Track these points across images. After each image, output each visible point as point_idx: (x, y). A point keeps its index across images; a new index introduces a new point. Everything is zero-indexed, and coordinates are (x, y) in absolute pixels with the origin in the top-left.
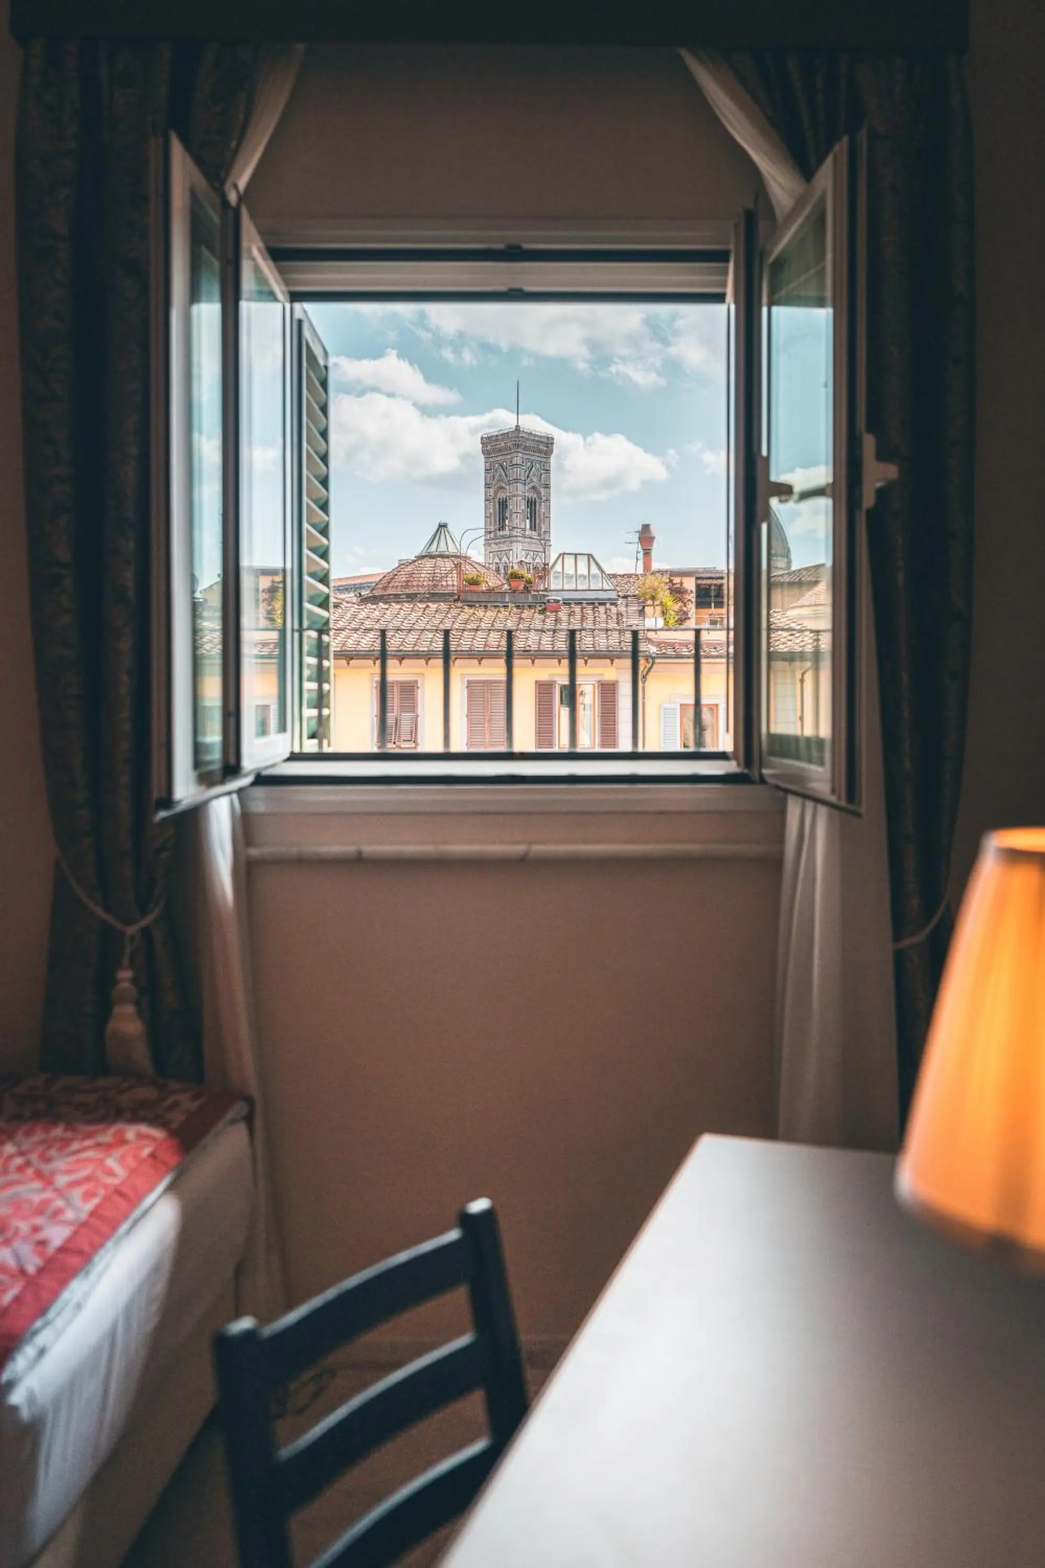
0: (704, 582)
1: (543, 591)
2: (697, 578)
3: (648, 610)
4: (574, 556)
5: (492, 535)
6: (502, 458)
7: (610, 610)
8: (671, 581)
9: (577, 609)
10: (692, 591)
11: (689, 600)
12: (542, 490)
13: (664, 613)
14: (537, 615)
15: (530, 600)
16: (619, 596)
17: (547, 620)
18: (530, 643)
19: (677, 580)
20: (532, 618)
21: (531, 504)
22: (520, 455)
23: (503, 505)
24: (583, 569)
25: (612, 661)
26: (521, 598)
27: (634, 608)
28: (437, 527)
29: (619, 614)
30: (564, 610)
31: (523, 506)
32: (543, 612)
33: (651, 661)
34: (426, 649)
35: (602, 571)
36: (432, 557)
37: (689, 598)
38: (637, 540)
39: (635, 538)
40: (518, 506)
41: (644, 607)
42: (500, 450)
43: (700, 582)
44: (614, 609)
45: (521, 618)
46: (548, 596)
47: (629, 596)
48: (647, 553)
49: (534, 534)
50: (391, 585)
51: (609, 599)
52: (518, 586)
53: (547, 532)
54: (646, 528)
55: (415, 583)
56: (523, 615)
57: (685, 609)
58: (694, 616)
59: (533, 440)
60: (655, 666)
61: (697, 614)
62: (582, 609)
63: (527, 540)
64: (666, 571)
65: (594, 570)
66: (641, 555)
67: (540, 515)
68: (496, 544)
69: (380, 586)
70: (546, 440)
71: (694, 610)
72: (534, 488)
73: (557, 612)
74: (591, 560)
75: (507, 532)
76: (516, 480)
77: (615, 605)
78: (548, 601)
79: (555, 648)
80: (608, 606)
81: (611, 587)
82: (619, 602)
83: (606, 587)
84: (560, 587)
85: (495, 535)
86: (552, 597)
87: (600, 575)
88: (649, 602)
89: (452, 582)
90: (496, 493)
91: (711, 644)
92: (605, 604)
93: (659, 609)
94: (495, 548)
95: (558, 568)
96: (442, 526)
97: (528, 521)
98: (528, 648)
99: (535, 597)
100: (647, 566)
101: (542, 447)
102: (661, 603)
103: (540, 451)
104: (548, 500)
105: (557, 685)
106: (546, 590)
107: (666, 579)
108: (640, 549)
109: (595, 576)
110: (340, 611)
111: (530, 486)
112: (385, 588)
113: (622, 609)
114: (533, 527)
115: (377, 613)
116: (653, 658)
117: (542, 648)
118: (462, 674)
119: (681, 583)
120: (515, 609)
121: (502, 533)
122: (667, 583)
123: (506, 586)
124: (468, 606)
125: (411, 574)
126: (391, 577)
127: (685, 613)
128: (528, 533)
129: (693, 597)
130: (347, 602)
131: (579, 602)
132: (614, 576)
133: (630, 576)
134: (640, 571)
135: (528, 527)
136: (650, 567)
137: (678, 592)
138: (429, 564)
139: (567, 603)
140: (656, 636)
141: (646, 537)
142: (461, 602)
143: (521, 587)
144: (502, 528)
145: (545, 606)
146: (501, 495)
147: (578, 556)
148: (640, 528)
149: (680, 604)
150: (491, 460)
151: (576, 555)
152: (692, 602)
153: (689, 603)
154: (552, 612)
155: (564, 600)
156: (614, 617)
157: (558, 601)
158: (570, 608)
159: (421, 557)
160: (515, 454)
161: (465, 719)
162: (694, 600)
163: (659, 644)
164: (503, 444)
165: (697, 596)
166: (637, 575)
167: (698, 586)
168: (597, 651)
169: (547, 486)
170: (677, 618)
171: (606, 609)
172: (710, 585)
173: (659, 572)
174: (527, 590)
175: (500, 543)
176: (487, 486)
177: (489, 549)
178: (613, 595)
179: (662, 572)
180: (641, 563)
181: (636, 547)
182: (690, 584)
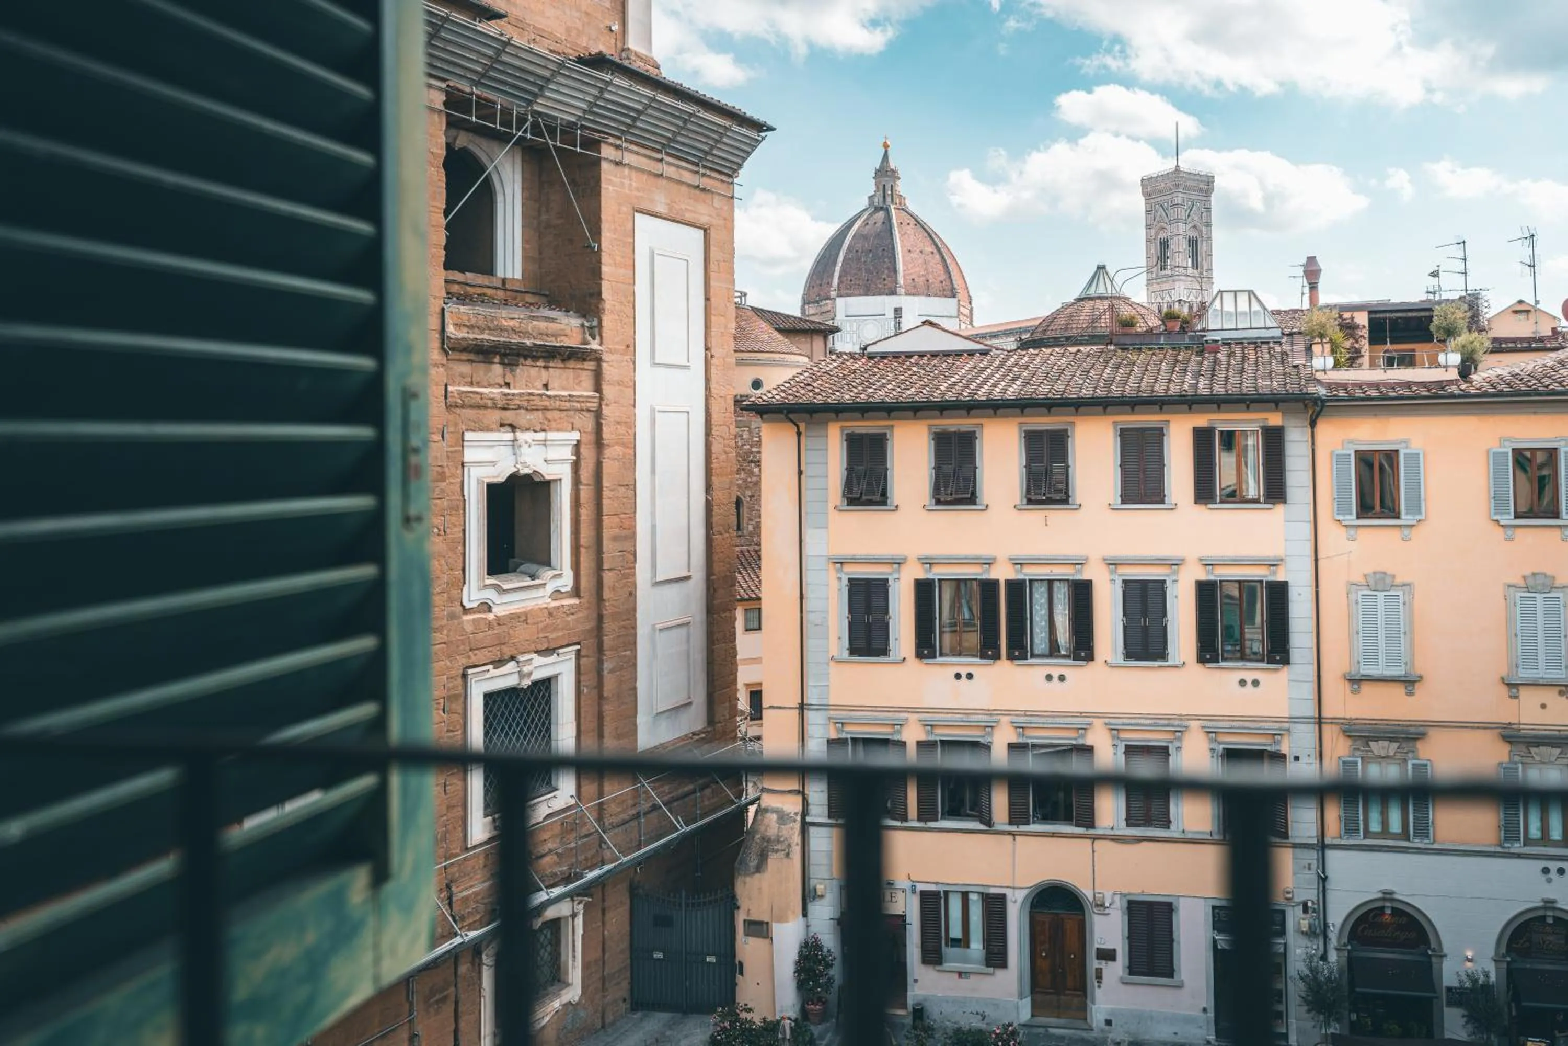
0: (1378, 316)
1: (1201, 331)
2: (1370, 312)
3: (1317, 349)
4: (1233, 294)
5: (1154, 275)
6: (1162, 198)
7: (1273, 348)
8: (1341, 316)
9: (1238, 349)
10: (1364, 327)
11: (1361, 336)
12: (1204, 229)
13: (1333, 352)
14: (1193, 357)
15: (1187, 341)
16: (1283, 334)
17: (1205, 363)
18: (1186, 387)
19: (1347, 315)
20: (1189, 360)
21: (1193, 243)
22: (1180, 194)
23: (1164, 244)
24: (1243, 305)
25: (1277, 405)
26: (1178, 340)
27: (1300, 347)
28: (1095, 268)
29: (1284, 353)
30: (1224, 350)
31: (1184, 245)
32: (1200, 353)
33: (1319, 403)
34: (1075, 396)
35: (1265, 309)
36: (1091, 299)
37: (1360, 333)
38: (1302, 274)
39: (1300, 271)
40: (1179, 246)
41: (1311, 345)
42: (1160, 192)
43: (1373, 316)
44: (1278, 349)
45: (1177, 361)
46: (1205, 336)
47: (1295, 333)
48: (1313, 287)
49: (1196, 273)
50: (1050, 328)
51: (1273, 338)
52: (1174, 327)
53: (1210, 270)
54: (1311, 260)
55: (1074, 326)
56: (1180, 358)
57: (1357, 346)
58: (1367, 354)
59: (1194, 180)
60: (1325, 409)
61: (1370, 352)
62: (1243, 349)
63: (1190, 279)
64: (1335, 306)
65: (1256, 307)
66: (1307, 290)
67: (1201, 253)
68: (1158, 283)
69: (1040, 330)
70: (1206, 179)
71: (1367, 346)
72: (1195, 227)
73: (1216, 352)
74: (1252, 297)
75: (1168, 272)
76: (1177, 220)
77: (1280, 344)
78: (1207, 341)
79: (1214, 392)
80: (1271, 345)
81: (1275, 325)
82: (1284, 340)
83: (1269, 324)
84: (1219, 327)
85: (1157, 275)
86: (1210, 337)
87: (1262, 311)
88: (1317, 340)
89: (1105, 324)
90: (1157, 234)
91: (1387, 384)
92: (1268, 343)
93: (1327, 347)
94: (1156, 287)
95: (1217, 304)
96: (1101, 268)
97: (1190, 260)
98: (1184, 393)
99: (1192, 338)
100: (1313, 300)
101: (1202, 186)
102: (1331, 340)
103: (1201, 190)
104: (1209, 238)
105: (1217, 433)
106: (1203, 330)
107: (1335, 314)
108: (1306, 283)
109: (1256, 313)
110: (989, 358)
111: (1191, 225)
112: (1044, 332)
113: (1286, 348)
114: (1196, 265)
115: (1026, 359)
116: (1323, 401)
117: (1199, 392)
118: (1114, 422)
119: (1352, 318)
120: (1170, 351)
121: (1163, 272)
122: (1335, 319)
123: (1162, 328)
124: (1121, 349)
125: (1071, 317)
126: (1050, 320)
127: (1358, 351)
128: (1190, 271)
129: (1365, 333)
130: (997, 349)
131: (1239, 342)
132: (1278, 312)
133: (1295, 311)
134: (1306, 306)
135: (1190, 264)
136: (1317, 301)
137: (1349, 328)
138: (1088, 305)
139: (1227, 343)
140: (1326, 377)
141: (1312, 272)
142: (1115, 345)
143: (1177, 328)
144: (1163, 268)
145: (1203, 347)
146: (1162, 235)
147: (1238, 294)
148: (1304, 261)
149: (1351, 341)
150: (1152, 201)
151: (1235, 292)
152: (1365, 338)
153: (1362, 339)
154: (1210, 353)
155: (1223, 339)
156: (1279, 357)
157: (1217, 341)
158: (1230, 348)
159: (1080, 300)
160: (1175, 194)
161: (1119, 469)
162: (1366, 336)
163: (1329, 386)
164: (1163, 185)
165: (1370, 332)
166: (1302, 311)
167: (1371, 321)
168: (1260, 394)
169: (1208, 225)
170: (1348, 356)
171: (1270, 348)
172: (1385, 319)
173: (1327, 306)
174: (1183, 330)
175: (1162, 282)
176: (1148, 227)
177: (1151, 289)
178: (1277, 333)
179: (1330, 307)
180: (1306, 298)
181: (1301, 282)
182: (1362, 319)
